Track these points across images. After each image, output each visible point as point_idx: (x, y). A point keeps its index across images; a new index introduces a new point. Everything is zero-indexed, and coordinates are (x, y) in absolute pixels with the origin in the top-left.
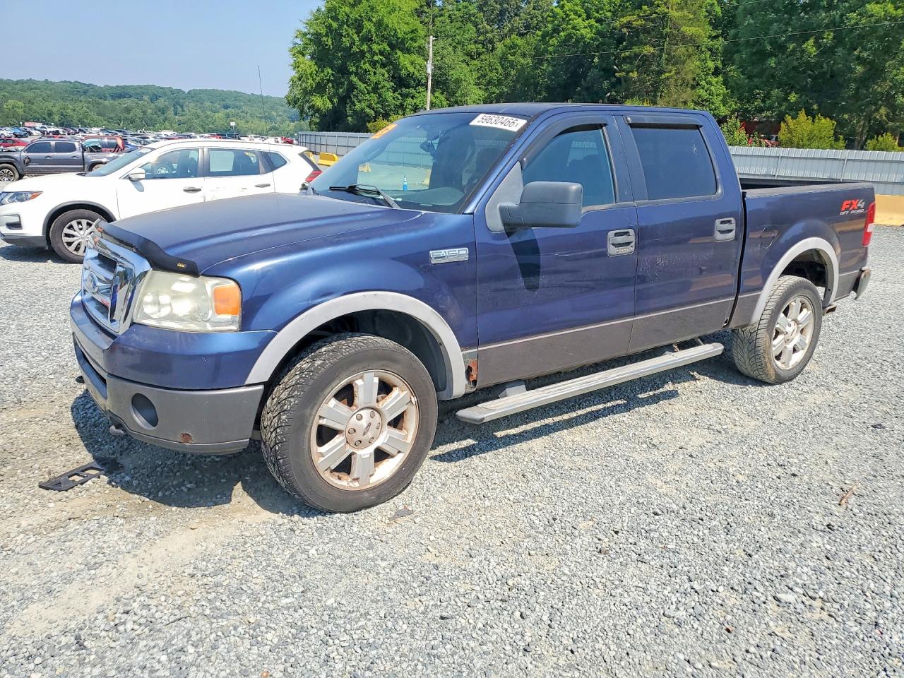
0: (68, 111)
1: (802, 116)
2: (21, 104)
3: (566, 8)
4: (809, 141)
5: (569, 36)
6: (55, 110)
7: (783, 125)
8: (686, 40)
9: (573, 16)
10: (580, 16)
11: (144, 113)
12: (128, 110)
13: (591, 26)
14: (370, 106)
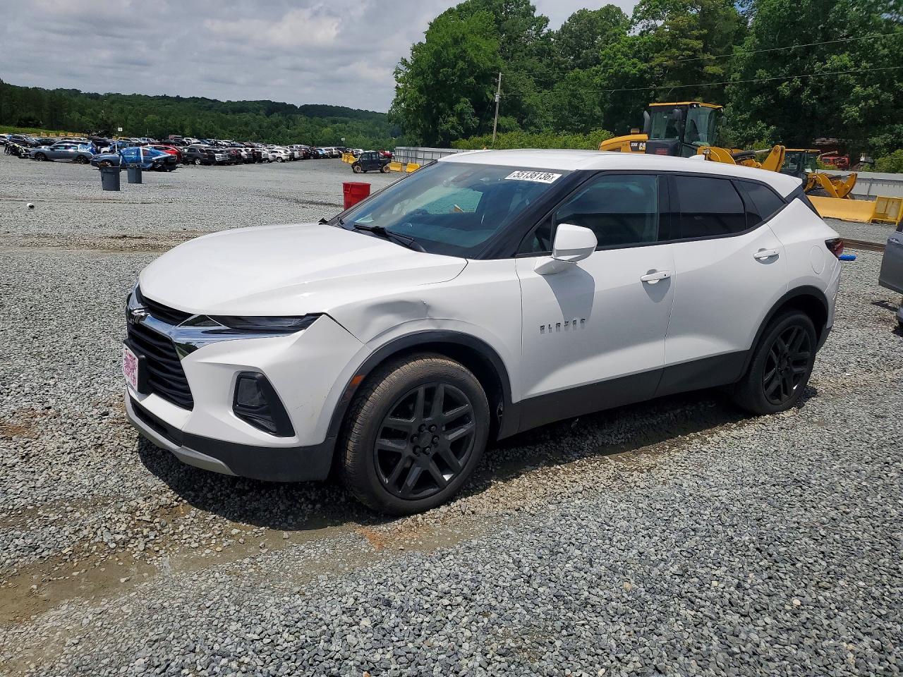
0: (197, 125)
2: (157, 118)
6: (185, 123)
11: (260, 127)
12: (246, 124)
13: (634, 65)
14: (453, 127)
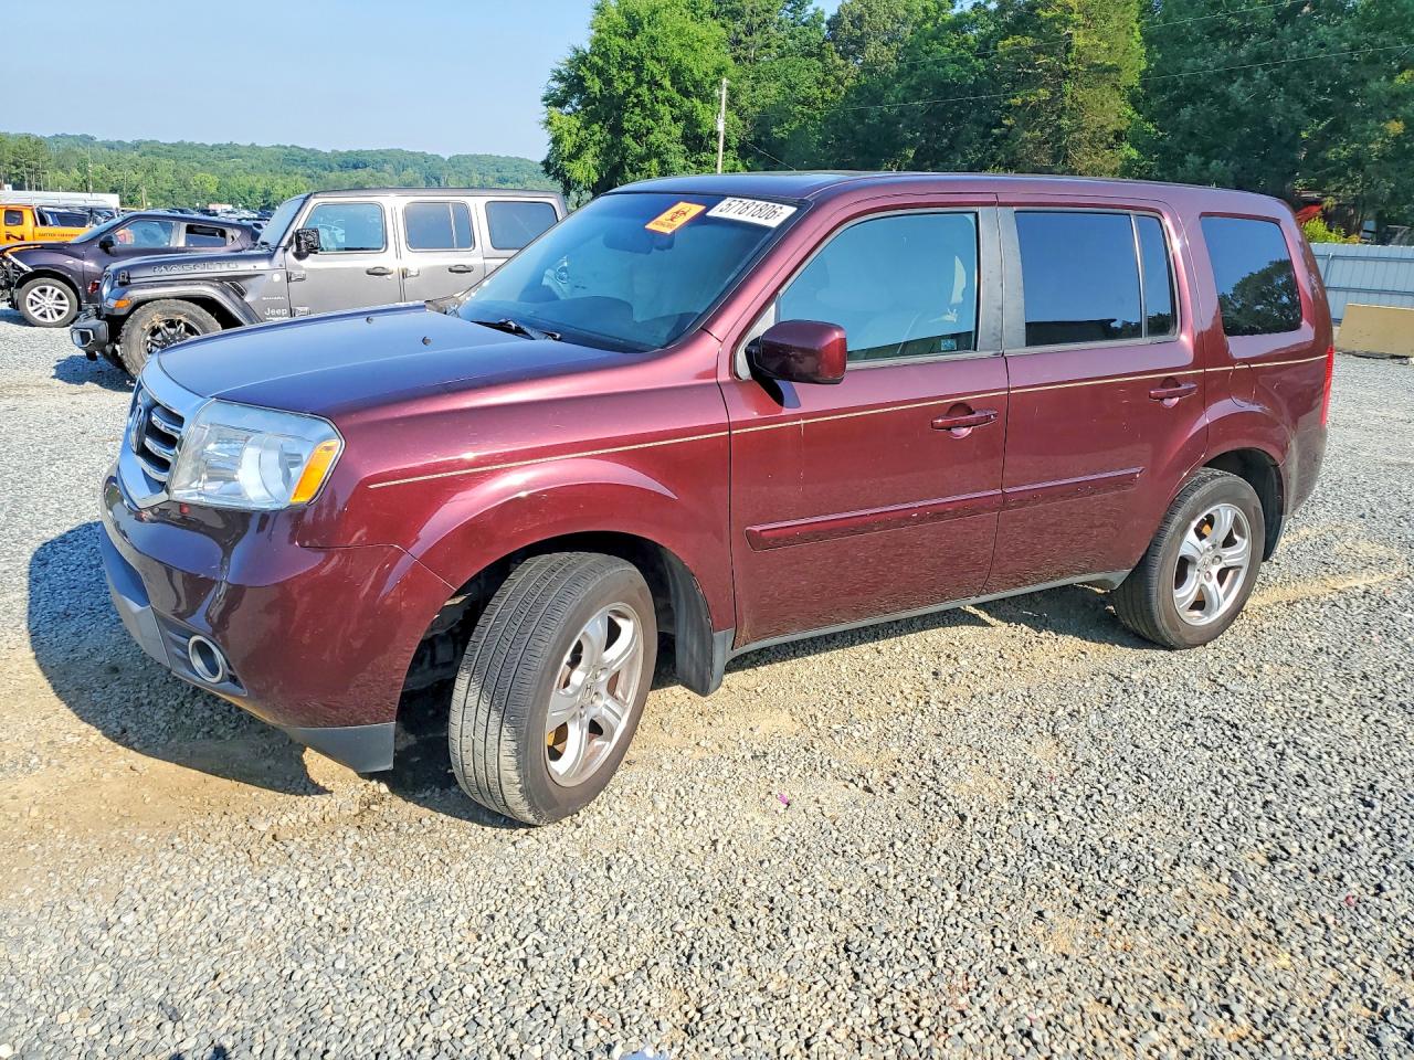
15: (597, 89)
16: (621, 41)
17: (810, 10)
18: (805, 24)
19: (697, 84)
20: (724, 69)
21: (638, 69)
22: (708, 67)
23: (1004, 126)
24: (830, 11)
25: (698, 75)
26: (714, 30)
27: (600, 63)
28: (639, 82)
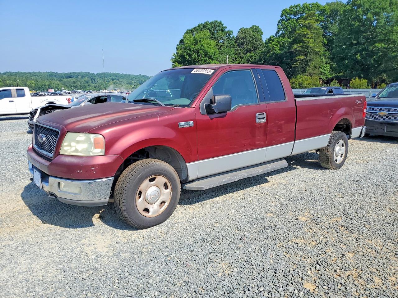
1: (357, 79)
3: (273, 44)
4: (360, 86)
5: (274, 53)
7: (351, 82)
8: (317, 53)
9: (275, 46)
10: (277, 46)
15: (187, 58)
16: (193, 46)
17: (231, 36)
18: (230, 40)
19: (210, 56)
20: (216, 52)
21: (198, 52)
22: (213, 51)
23: (294, 64)
24: (235, 36)
25: (211, 54)
26: (213, 43)
27: (189, 52)
28: (198, 56)
